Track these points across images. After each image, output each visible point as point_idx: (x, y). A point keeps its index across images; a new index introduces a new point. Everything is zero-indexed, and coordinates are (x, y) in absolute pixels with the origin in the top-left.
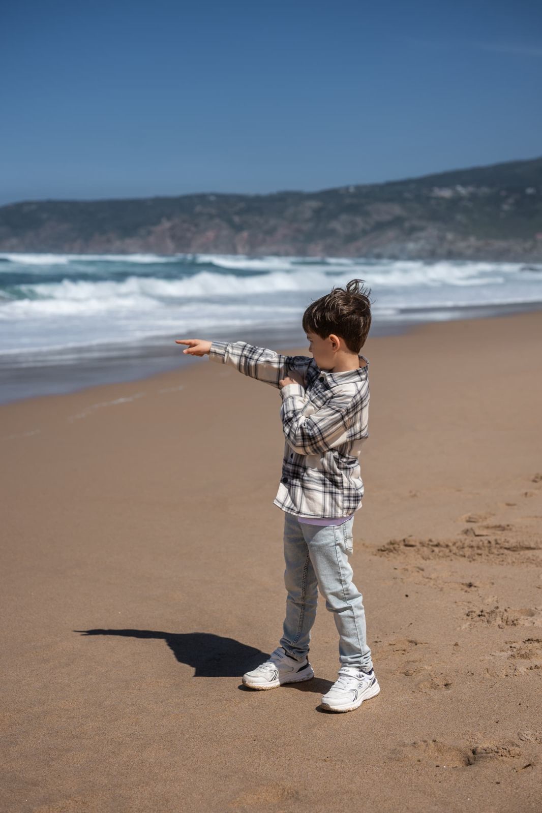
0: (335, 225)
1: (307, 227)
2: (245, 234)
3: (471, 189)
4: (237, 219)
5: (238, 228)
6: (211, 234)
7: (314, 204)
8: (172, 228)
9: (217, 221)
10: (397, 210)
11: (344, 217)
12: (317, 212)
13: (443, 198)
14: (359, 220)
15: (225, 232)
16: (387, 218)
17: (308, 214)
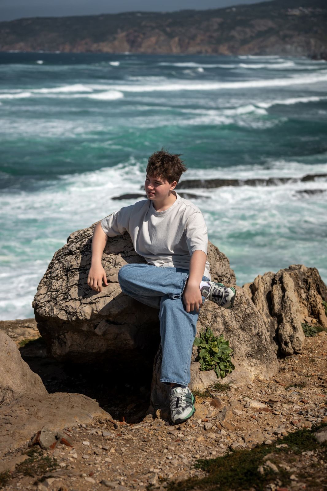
0: (234, 33)
1: (215, 35)
2: (177, 39)
3: (310, 9)
4: (168, 29)
5: (171, 36)
6: (153, 39)
7: (219, 20)
8: (127, 36)
9: (157, 31)
10: (270, 24)
11: (238, 28)
12: (221, 25)
13: (295, 15)
14: (248, 30)
15: (162, 38)
16: (263, 28)
17: (216, 27)
